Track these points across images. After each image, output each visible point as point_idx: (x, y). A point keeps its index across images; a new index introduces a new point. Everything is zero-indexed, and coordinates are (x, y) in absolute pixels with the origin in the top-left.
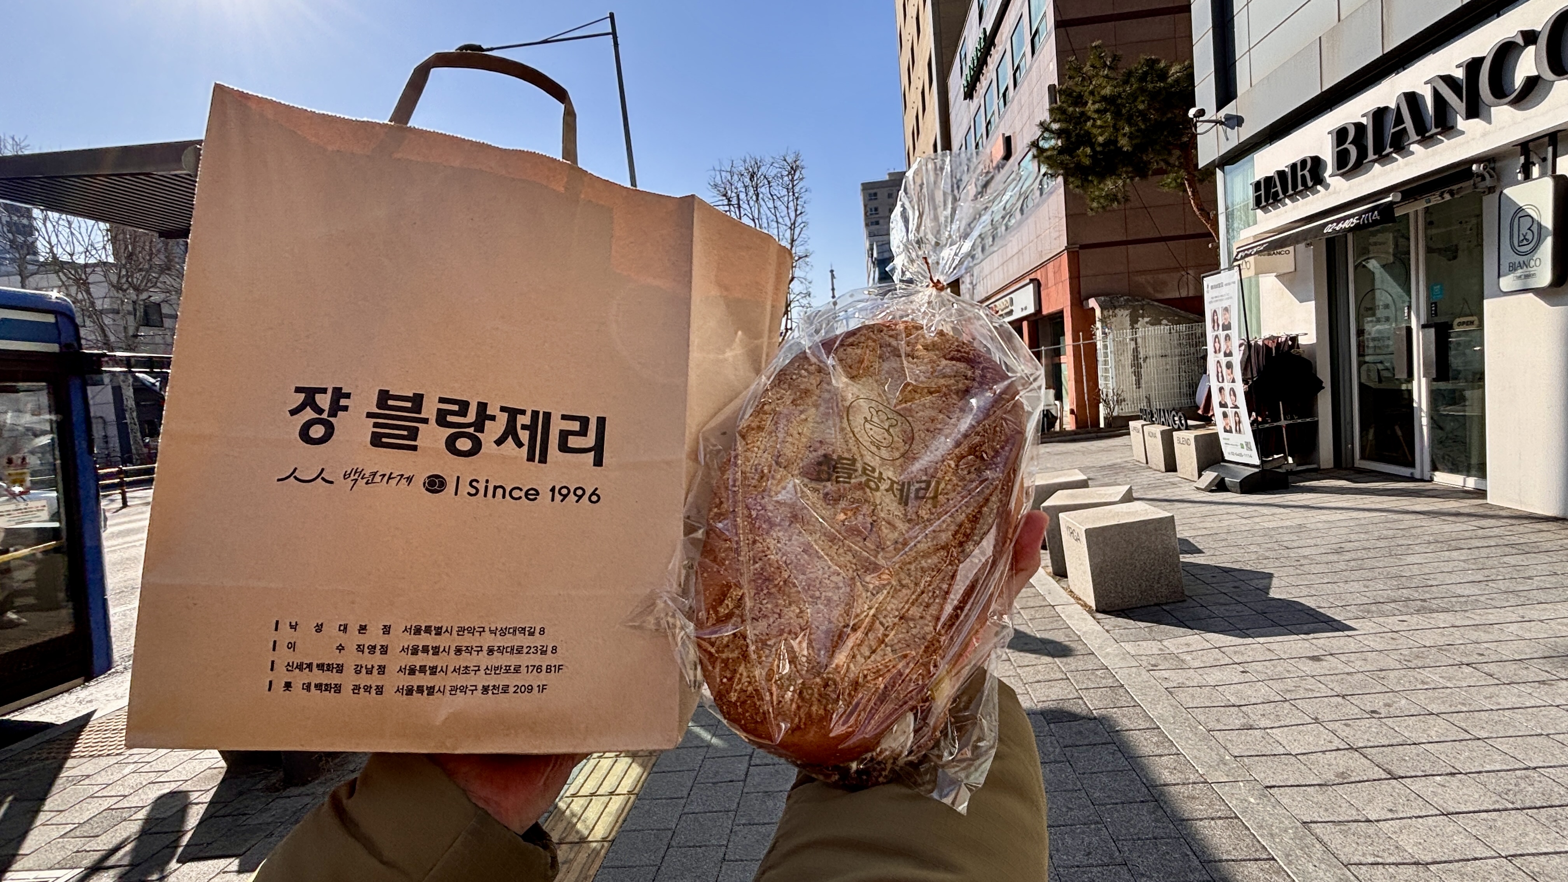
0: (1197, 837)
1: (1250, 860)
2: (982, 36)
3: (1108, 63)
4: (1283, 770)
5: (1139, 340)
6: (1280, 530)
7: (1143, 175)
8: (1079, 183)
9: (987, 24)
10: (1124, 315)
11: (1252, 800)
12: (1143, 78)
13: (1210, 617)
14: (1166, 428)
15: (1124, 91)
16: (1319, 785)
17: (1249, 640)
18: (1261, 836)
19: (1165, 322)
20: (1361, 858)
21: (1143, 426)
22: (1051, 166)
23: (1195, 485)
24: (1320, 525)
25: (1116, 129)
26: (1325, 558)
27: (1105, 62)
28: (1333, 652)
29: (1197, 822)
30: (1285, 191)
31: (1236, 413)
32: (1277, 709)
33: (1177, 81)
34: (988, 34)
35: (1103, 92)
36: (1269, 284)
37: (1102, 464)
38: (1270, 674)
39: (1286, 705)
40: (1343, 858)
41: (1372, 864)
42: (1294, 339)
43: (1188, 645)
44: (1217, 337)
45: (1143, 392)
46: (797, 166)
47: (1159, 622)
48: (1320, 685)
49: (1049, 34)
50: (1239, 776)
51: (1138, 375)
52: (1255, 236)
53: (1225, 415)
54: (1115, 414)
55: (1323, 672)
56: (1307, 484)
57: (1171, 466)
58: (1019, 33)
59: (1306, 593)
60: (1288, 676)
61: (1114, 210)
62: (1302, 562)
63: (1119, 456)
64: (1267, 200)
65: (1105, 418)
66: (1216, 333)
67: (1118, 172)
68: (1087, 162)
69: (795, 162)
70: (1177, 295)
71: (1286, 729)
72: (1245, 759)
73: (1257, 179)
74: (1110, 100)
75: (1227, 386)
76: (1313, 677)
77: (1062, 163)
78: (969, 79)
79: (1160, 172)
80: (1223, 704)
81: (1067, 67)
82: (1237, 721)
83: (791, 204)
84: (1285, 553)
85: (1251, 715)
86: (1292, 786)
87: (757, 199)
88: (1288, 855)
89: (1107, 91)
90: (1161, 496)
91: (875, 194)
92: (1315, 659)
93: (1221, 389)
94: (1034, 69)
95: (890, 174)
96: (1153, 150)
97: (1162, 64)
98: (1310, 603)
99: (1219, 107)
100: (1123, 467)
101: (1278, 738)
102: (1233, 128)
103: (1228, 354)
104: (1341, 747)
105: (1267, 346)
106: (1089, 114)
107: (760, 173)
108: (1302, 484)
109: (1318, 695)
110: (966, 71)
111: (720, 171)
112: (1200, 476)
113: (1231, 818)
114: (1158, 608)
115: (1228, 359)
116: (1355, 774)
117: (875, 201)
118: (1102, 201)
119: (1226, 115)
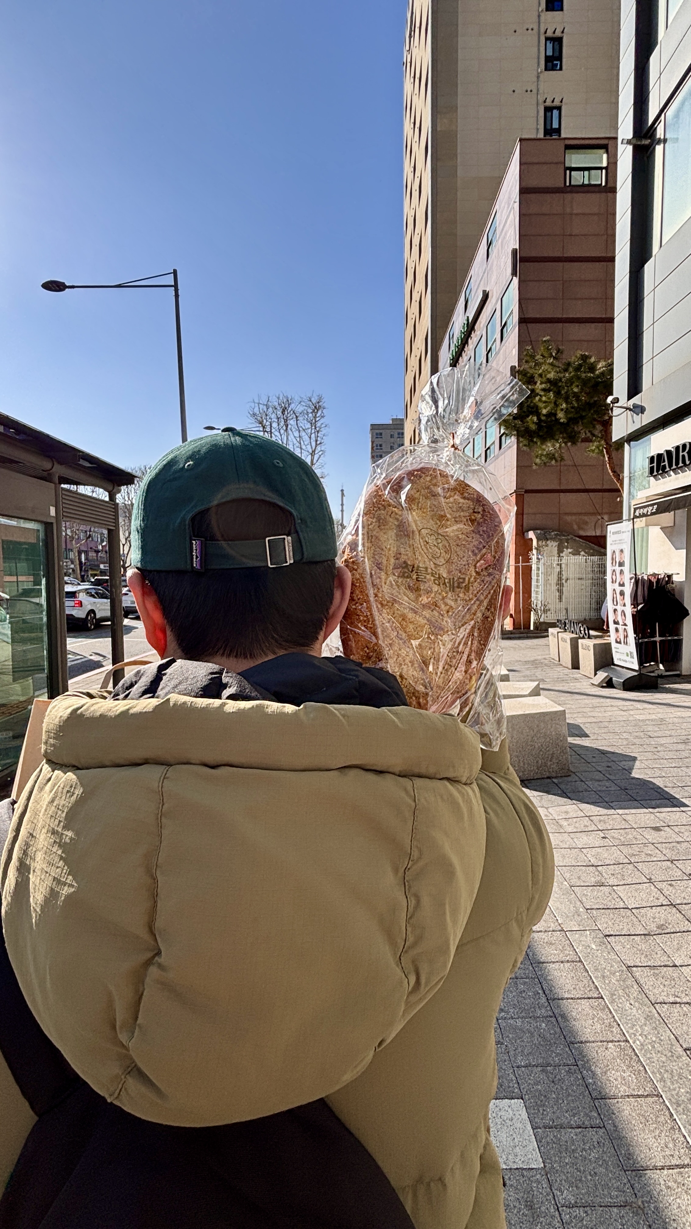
0: (549, 978)
1: (584, 998)
2: (466, 322)
3: (554, 354)
4: (620, 922)
5: (563, 566)
6: (647, 722)
7: (574, 443)
8: (526, 442)
9: (470, 313)
10: (553, 545)
11: (594, 947)
12: (578, 369)
13: (586, 791)
14: (574, 636)
15: (564, 377)
16: (644, 935)
17: (612, 811)
18: (596, 977)
19: (582, 553)
20: (665, 998)
21: (558, 633)
22: (507, 428)
23: (592, 681)
24: (676, 720)
25: (556, 405)
26: (675, 747)
27: (551, 354)
28: (670, 824)
29: (551, 964)
30: (670, 465)
31: (625, 629)
32: (624, 870)
33: (602, 373)
34: (470, 321)
35: (549, 376)
36: (656, 534)
37: (527, 659)
38: (623, 840)
39: (630, 867)
40: (652, 998)
41: (672, 1003)
42: (669, 577)
43: (567, 812)
44: (614, 571)
45: (563, 605)
46: (320, 406)
47: (548, 792)
48: (657, 851)
49: (514, 327)
50: (588, 925)
51: (560, 591)
52: (647, 497)
53: (617, 630)
54: (542, 620)
55: (661, 840)
56: (671, 686)
57: (576, 665)
58: (492, 325)
59: (658, 775)
60: (635, 842)
61: (552, 466)
62: (659, 749)
63: (540, 653)
64: (657, 471)
65: (535, 623)
66: (614, 568)
67: (557, 437)
68: (533, 427)
69: (318, 402)
70: (594, 534)
71: (628, 886)
72: (594, 911)
73: (652, 455)
74: (554, 383)
75: (619, 608)
76: (653, 844)
77: (515, 426)
78: (454, 354)
79: (587, 440)
80: (585, 864)
81: (525, 353)
82: (593, 879)
83: (313, 436)
84: (647, 741)
85: (604, 874)
86: (625, 935)
87: (287, 429)
88: (613, 995)
89: (551, 376)
90: (565, 689)
91: (381, 434)
92: (657, 829)
93: (615, 610)
94: (502, 351)
95: (393, 419)
96: (582, 423)
97: (593, 360)
98: (659, 782)
99: (630, 397)
100: (542, 663)
101: (621, 894)
102: (638, 415)
103: (622, 585)
104: (664, 903)
105: (650, 581)
106: (537, 391)
107: (290, 409)
108: (667, 686)
109: (655, 859)
110: (453, 348)
111: (259, 403)
112: (595, 674)
113: (576, 962)
114: (549, 780)
115: (622, 588)
116: (671, 926)
117: (380, 439)
118: (543, 458)
119: (634, 404)
